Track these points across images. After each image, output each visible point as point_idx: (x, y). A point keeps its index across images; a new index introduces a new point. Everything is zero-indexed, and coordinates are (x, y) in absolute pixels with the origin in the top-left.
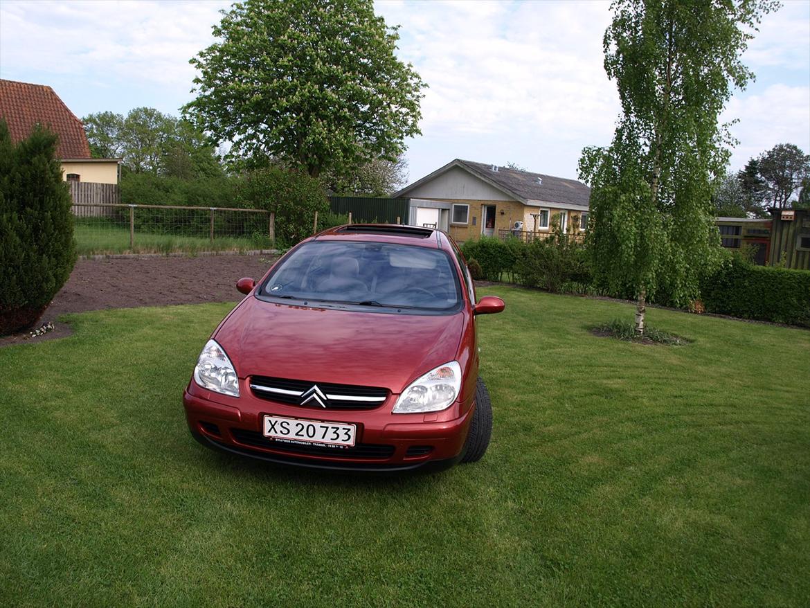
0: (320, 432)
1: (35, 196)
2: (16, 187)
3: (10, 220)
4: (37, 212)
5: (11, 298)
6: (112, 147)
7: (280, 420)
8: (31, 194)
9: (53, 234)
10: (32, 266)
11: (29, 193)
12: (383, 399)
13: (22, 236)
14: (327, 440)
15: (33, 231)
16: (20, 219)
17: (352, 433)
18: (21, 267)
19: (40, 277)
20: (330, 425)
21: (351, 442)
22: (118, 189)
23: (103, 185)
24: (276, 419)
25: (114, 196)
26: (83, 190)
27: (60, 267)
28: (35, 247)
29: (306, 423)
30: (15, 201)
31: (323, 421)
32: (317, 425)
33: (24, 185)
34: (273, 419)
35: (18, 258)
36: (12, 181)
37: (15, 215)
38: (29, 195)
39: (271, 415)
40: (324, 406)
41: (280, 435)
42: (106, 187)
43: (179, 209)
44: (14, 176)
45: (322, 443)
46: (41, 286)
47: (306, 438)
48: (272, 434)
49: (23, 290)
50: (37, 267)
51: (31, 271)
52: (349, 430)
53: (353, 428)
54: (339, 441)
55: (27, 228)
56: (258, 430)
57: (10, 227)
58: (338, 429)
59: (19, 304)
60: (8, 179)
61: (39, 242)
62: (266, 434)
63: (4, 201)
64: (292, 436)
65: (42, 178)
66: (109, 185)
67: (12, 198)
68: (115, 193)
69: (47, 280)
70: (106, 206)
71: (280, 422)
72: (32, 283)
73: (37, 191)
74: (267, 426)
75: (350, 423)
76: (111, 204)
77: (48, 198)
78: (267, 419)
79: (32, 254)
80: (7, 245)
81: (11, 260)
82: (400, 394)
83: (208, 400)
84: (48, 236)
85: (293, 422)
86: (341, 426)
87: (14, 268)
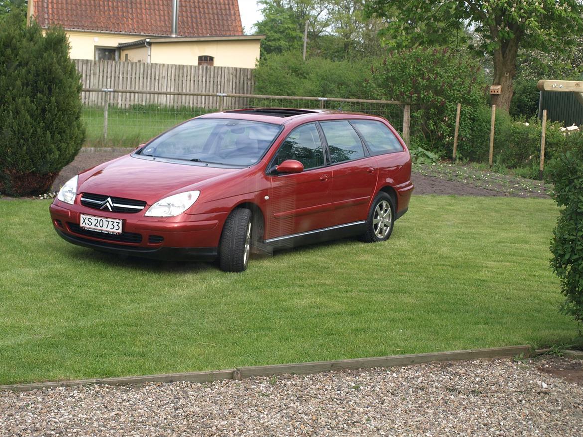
0: (105, 224)
1: (45, 83)
2: (31, 77)
3: (24, 103)
4: (45, 97)
5: (22, 164)
6: (314, 13)
7: (88, 217)
8: (42, 82)
9: (56, 115)
10: (39, 139)
11: (40, 81)
12: (142, 207)
13: (32, 116)
14: (109, 230)
15: (42, 112)
16: (32, 101)
17: (120, 225)
18: (30, 140)
19: (44, 148)
20: (110, 220)
21: (120, 231)
22: (255, 74)
23: (236, 69)
24: (86, 216)
25: (249, 83)
26: (212, 76)
27: (64, 142)
28: (42, 124)
29: (99, 219)
30: (30, 87)
31: (107, 218)
32: (104, 220)
33: (38, 75)
34: (85, 216)
35: (28, 133)
36: (29, 72)
37: (28, 99)
38: (40, 83)
39: (84, 214)
40: (111, 210)
41: (87, 226)
42: (240, 72)
43: (311, 100)
44: (31, 67)
45: (106, 231)
46: (45, 156)
47: (99, 228)
48: (84, 225)
49: (32, 159)
50: (43, 140)
51: (38, 143)
52: (119, 223)
53: (120, 222)
54: (114, 230)
55: (37, 109)
56: (78, 223)
57: (23, 108)
58: (114, 222)
59: (29, 170)
60: (26, 71)
61: (46, 121)
62: (81, 225)
63: (21, 88)
64: (92, 226)
65: (51, 69)
66: (244, 70)
67: (28, 85)
68: (250, 79)
69: (50, 152)
70: (239, 97)
71: (87, 218)
72: (38, 154)
73: (47, 80)
74: (82, 221)
75: (119, 220)
76: (246, 95)
77: (55, 85)
78: (82, 216)
79: (39, 130)
80: (21, 122)
81: (23, 134)
82: (152, 205)
83: (58, 206)
84: (52, 116)
85: (93, 218)
86: (115, 221)
87: (25, 141)
